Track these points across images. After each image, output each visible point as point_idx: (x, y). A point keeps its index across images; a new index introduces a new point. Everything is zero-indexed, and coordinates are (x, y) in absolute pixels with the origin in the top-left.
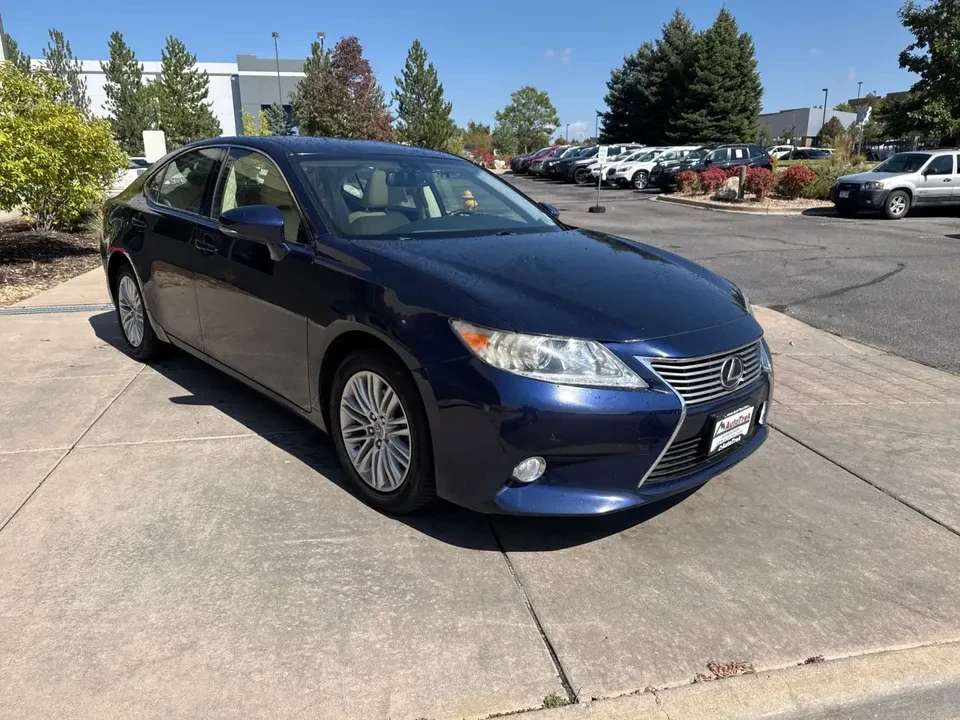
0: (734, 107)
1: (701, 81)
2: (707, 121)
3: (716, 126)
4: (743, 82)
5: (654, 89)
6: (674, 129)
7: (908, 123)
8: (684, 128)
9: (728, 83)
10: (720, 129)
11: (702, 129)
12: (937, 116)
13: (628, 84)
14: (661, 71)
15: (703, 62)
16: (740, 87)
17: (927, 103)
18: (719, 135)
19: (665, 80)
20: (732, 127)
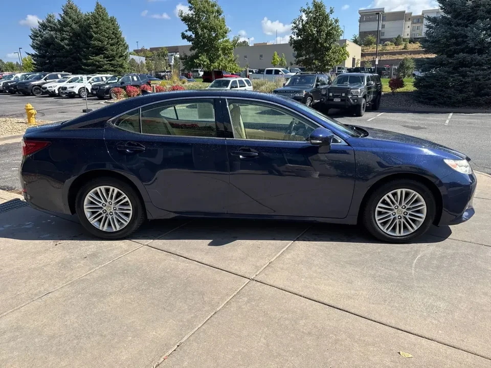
0: (117, 54)
1: (96, 39)
2: (105, 61)
3: (111, 64)
4: (118, 42)
5: (66, 42)
6: (88, 65)
7: (195, 64)
8: (93, 64)
9: (111, 42)
10: (112, 65)
11: (103, 65)
12: (205, 62)
13: (45, 38)
14: (68, 32)
15: (95, 30)
16: (117, 43)
17: (200, 56)
18: (113, 68)
19: (71, 37)
20: (118, 64)
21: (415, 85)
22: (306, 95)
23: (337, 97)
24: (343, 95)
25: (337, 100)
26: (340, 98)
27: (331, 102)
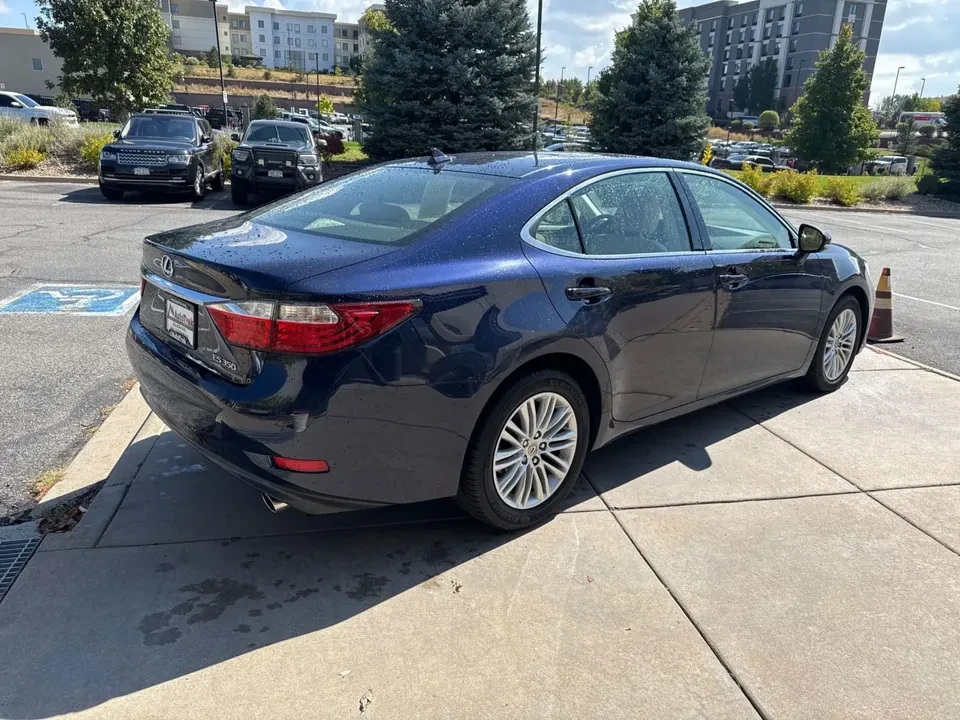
21: (364, 151)
22: (193, 160)
23: (275, 167)
24: (288, 164)
25: (276, 174)
26: (280, 169)
27: (264, 179)
